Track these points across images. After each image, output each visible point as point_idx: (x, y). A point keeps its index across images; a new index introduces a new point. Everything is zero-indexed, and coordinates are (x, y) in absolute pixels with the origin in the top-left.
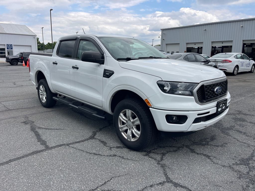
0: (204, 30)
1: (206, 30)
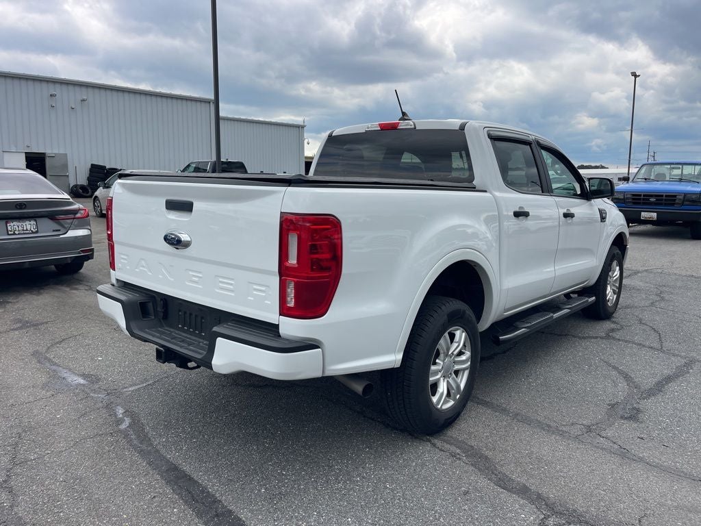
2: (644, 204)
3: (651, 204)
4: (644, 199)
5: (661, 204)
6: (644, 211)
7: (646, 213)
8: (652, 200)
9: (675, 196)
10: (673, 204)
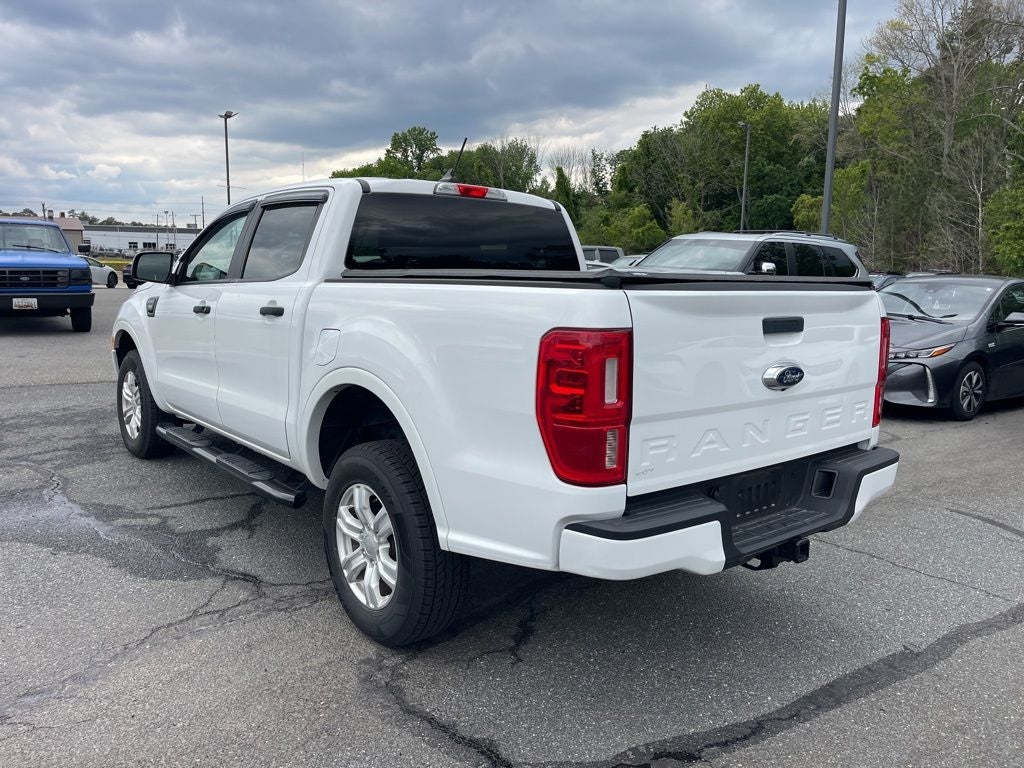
2: (12, 285)
3: (22, 284)
4: (11, 279)
5: (39, 285)
6: (15, 297)
7: (20, 300)
8: (25, 278)
9: (55, 272)
10: (54, 285)
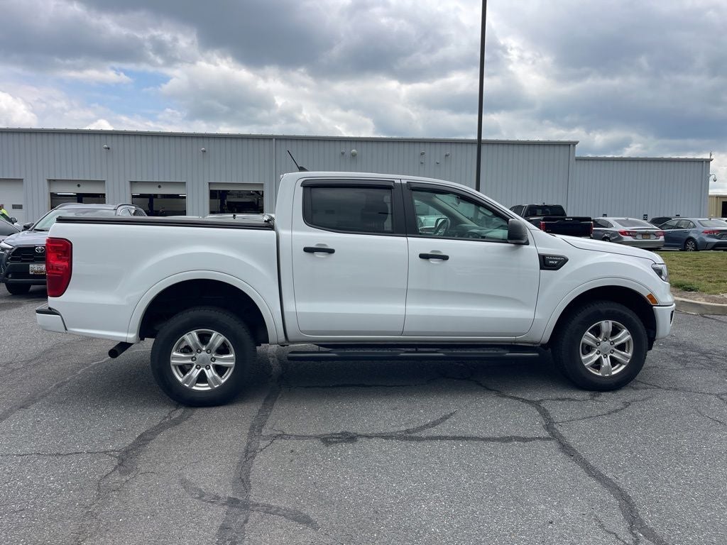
0: (106, 148)
1: (109, 148)
